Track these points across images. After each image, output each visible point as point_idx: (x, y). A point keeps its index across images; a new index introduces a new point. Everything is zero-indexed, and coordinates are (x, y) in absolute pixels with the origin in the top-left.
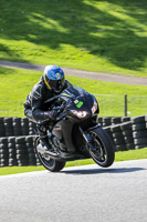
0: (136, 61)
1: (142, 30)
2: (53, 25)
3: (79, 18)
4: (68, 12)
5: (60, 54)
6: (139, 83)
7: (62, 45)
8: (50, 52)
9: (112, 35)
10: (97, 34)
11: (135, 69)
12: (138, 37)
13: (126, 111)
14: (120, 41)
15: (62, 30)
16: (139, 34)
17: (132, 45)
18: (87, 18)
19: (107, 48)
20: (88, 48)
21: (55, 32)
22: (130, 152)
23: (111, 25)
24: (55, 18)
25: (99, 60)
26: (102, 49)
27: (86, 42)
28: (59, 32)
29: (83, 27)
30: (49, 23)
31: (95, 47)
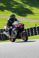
0: (24, 14)
1: (25, 6)
2: (2, 5)
3: (9, 3)
4: (6, 1)
5: (4, 12)
6: (25, 20)
7: (4, 10)
8: (1, 12)
9: (18, 7)
11: (24, 17)
14: (20, 9)
15: (4, 6)
16: (25, 7)
17: (23, 10)
18: (11, 3)
19: (16, 11)
20: (11, 11)
21: (2, 7)
23: (17, 5)
24: (3, 3)
27: (11, 9)
28: (4, 7)
29: (10, 5)
30: (1, 4)
31: (13, 11)
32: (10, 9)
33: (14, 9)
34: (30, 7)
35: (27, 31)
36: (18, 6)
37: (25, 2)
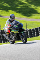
0: (29, 14)
1: (30, 6)
2: (6, 5)
3: (13, 3)
4: (10, 1)
5: (8, 13)
6: (30, 20)
7: (9, 10)
8: (6, 12)
10: (18, 7)
11: (29, 17)
12: (29, 8)
17: (28, 10)
18: (15, 3)
19: (21, 11)
20: (16, 11)
21: (7, 7)
24: (7, 3)
25: (19, 14)
26: (20, 11)
29: (15, 5)
31: (18, 11)
32: (14, 9)
34: (35, 7)
35: (32, 31)
37: (30, 1)
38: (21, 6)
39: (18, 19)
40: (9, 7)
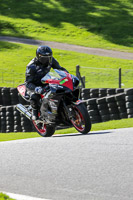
0: (130, 38)
2: (55, 5)
5: (61, 32)
7: (63, 23)
9: (108, 14)
10: (95, 14)
12: (131, 17)
13: (120, 83)
14: (115, 20)
15: (63, 9)
19: (104, 26)
20: (86, 26)
21: (57, 12)
22: (123, 120)
23: (107, 6)
27: (85, 20)
28: (60, 12)
29: (83, 7)
30: (51, 3)
31: (93, 25)
32: (81, 21)
33: (94, 19)
36: (108, 8)
38: (103, 10)
39: (95, 52)
40: (64, 13)
